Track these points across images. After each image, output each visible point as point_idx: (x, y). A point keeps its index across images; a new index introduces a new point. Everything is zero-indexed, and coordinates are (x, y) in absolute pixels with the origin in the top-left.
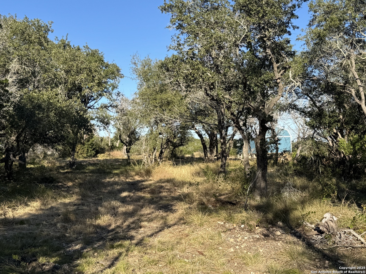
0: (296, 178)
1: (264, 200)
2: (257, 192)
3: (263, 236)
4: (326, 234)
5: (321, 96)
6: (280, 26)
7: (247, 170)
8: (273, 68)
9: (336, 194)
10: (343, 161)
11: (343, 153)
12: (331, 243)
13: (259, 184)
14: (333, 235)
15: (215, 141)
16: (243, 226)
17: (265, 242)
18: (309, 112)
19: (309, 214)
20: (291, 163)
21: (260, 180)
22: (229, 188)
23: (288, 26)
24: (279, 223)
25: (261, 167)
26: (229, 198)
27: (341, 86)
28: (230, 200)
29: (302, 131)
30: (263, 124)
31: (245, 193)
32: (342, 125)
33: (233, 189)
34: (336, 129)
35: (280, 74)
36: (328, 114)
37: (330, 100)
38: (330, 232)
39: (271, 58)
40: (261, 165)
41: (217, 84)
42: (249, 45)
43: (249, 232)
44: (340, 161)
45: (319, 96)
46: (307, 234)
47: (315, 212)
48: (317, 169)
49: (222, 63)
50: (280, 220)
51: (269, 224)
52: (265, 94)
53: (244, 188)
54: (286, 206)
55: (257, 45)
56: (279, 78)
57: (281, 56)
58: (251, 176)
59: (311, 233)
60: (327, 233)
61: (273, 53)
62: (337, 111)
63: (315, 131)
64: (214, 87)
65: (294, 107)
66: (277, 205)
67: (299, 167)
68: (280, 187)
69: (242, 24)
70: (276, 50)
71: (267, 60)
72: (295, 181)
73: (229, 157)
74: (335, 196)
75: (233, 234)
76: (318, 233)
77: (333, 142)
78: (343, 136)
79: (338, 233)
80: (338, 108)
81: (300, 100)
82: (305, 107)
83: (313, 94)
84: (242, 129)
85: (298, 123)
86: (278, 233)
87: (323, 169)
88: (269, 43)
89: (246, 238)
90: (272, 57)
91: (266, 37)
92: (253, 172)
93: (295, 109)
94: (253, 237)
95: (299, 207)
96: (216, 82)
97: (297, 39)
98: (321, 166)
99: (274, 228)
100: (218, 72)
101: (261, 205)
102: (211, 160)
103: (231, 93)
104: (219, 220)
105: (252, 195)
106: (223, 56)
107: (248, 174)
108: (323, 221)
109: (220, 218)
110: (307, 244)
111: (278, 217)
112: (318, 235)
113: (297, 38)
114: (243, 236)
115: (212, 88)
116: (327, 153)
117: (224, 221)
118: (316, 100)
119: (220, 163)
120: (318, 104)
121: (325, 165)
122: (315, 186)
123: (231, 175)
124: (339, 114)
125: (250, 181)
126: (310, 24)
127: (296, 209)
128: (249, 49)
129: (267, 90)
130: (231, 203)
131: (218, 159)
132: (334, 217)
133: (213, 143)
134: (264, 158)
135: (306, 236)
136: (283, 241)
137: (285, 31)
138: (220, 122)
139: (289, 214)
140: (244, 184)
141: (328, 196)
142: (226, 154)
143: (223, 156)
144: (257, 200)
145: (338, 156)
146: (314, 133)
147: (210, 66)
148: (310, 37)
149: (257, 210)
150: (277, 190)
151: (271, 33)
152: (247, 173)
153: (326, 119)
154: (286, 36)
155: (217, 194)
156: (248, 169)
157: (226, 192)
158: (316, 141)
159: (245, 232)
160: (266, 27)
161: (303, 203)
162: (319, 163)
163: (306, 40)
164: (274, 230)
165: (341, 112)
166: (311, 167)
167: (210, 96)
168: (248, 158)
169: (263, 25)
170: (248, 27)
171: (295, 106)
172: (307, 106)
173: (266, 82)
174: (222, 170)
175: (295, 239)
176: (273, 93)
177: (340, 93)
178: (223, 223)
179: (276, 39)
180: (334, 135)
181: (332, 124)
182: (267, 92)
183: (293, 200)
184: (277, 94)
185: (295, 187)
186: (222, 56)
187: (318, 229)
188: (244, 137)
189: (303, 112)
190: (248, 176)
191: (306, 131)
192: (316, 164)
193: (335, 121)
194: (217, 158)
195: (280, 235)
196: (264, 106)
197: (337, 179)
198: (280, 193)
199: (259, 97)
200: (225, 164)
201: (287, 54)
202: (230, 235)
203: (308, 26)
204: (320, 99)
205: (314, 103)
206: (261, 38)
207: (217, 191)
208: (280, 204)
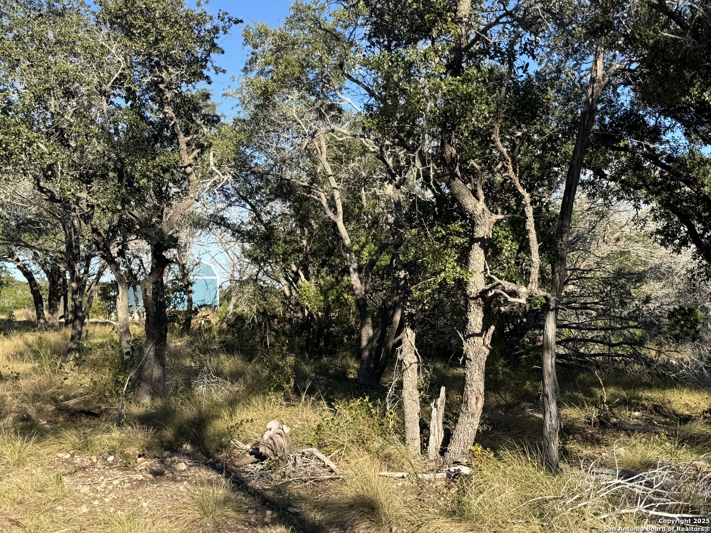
0: (223, 357)
1: (159, 402)
2: (145, 387)
3: (151, 476)
4: (270, 459)
5: (270, 204)
6: (189, 65)
7: (124, 344)
8: (178, 144)
9: (293, 383)
10: (307, 323)
11: (308, 309)
12: (278, 477)
13: (149, 371)
14: (282, 459)
15: (60, 285)
16: (111, 459)
17: (155, 485)
18: (248, 232)
19: (241, 424)
20: (216, 328)
21: (150, 363)
22: (87, 381)
23: (205, 65)
24: (184, 446)
25: (153, 338)
26: (86, 402)
27: (304, 187)
28: (86, 408)
29: (239, 268)
30: (158, 253)
31: (120, 392)
32: (306, 258)
33: (95, 383)
34: (295, 264)
35: (192, 157)
36: (282, 236)
37: (287, 211)
38: (277, 455)
39: (174, 125)
40: (153, 334)
41: (60, 168)
42: (130, 95)
43: (123, 470)
44: (302, 324)
45: (267, 203)
46: (237, 463)
47: (252, 420)
48: (263, 338)
49: (71, 125)
50: (187, 441)
51: (166, 450)
52: (162, 193)
53: (117, 382)
54: (200, 412)
55: (147, 97)
56: (190, 165)
57: (193, 122)
58: (132, 356)
59: (245, 461)
60: (273, 458)
61: (178, 115)
62: (298, 232)
63: (261, 268)
64: (54, 174)
65: (221, 222)
66: (182, 410)
67: (229, 337)
68: (191, 376)
69: (113, 51)
70: (184, 110)
71: (168, 128)
72: (222, 363)
73: (88, 318)
74: (290, 387)
75: (88, 477)
76: (256, 460)
77: (290, 289)
78: (308, 279)
79: (291, 455)
80: (300, 227)
81: (233, 208)
82: (242, 223)
83: (257, 198)
84: (115, 263)
85: (230, 252)
86: (182, 466)
87: (273, 340)
88: (169, 95)
89: (115, 482)
90: (175, 123)
91: (162, 82)
92: (137, 348)
93: (224, 226)
94: (130, 479)
95: (225, 414)
96: (59, 163)
97: (224, 95)
98: (269, 334)
99: (175, 458)
100: (64, 142)
101: (151, 413)
102: (52, 326)
103: (91, 188)
104: (60, 450)
105: (134, 394)
106: (74, 112)
107: (128, 353)
108: (266, 437)
109: (63, 445)
110: (234, 482)
111: (183, 434)
112: (256, 463)
113: (224, 92)
114: (110, 479)
115: (51, 176)
116: (280, 310)
117: (72, 452)
118: (261, 210)
119: (69, 332)
120: (265, 218)
121: (277, 331)
122: (257, 372)
123: (91, 357)
124: (301, 238)
125: (131, 366)
126: (246, 68)
127: (218, 417)
128: (130, 102)
129: (168, 186)
130: (89, 414)
131: (67, 323)
132: (285, 427)
133: (57, 291)
134: (159, 320)
135: (234, 468)
136: (190, 482)
137: (201, 76)
138: (69, 246)
139: (205, 427)
140: (120, 373)
141: (279, 388)
142: (83, 312)
143: (76, 317)
144: (146, 403)
145: (300, 315)
146: (258, 272)
147: (44, 130)
148: (247, 93)
149: (142, 424)
150: (185, 383)
151: (172, 76)
152: (125, 351)
153: (279, 245)
154: (201, 85)
155: (61, 397)
156: (128, 342)
157: (81, 391)
158: (262, 287)
159: (115, 471)
160: (163, 63)
161: (232, 403)
162: (265, 327)
163: (240, 98)
164: (174, 461)
165: (304, 234)
166: (253, 334)
167: (45, 193)
168: (126, 320)
169: (156, 59)
170: (126, 60)
171: (222, 219)
172: (246, 221)
173: (165, 170)
174: (74, 346)
175: (213, 475)
176: (178, 193)
177: (302, 200)
178: (69, 456)
179: (184, 89)
180: (293, 275)
181: (290, 255)
182: (167, 190)
183: (215, 399)
184: (187, 194)
185: (218, 374)
186: (71, 111)
187: (256, 451)
188: (120, 278)
189: (238, 232)
190: (126, 357)
191: (245, 267)
192: (261, 330)
193: (295, 251)
194: (67, 321)
195: (185, 470)
196: (161, 217)
197: (296, 357)
198: (191, 388)
199: (151, 200)
200: (80, 333)
201: (204, 119)
202: (82, 480)
203: (243, 71)
204: (268, 208)
205: (258, 215)
206: (154, 85)
207: (60, 390)
208: (190, 409)
